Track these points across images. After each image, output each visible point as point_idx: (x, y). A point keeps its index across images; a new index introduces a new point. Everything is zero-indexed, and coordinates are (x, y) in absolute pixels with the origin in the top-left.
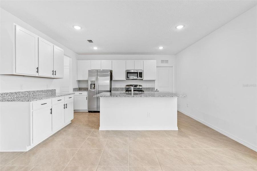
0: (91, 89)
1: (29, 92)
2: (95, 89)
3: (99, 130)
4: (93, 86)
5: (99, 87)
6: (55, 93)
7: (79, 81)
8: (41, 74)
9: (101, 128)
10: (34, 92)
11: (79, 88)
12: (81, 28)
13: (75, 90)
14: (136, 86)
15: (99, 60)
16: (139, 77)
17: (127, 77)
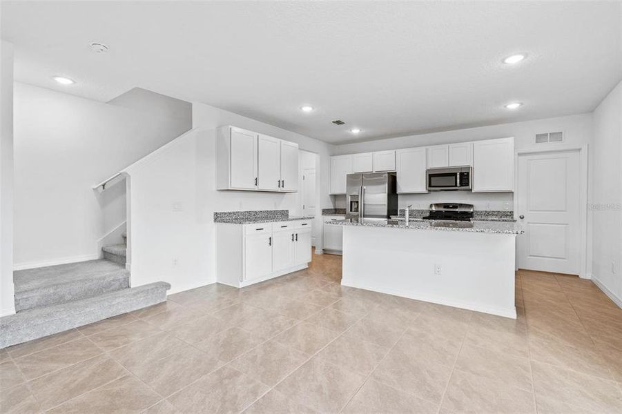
0: (351, 211)
1: (249, 212)
2: (358, 211)
3: (340, 284)
4: (354, 206)
5: (366, 206)
6: (287, 216)
7: (335, 195)
8: (261, 187)
9: (344, 282)
10: (256, 212)
11: (336, 210)
12: (313, 108)
13: (325, 212)
14: (455, 206)
15: (371, 153)
16: (458, 184)
17: (430, 186)
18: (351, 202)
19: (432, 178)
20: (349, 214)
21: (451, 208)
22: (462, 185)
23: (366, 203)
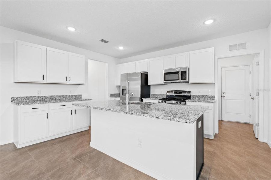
1: (45, 97)
4: (124, 92)
6: (80, 98)
11: (120, 94)
12: (76, 29)
14: (180, 92)
15: (134, 62)
16: (180, 79)
17: (165, 80)
18: (123, 90)
19: (166, 75)
20: (122, 96)
21: (178, 93)
22: (182, 79)
23: (129, 90)
